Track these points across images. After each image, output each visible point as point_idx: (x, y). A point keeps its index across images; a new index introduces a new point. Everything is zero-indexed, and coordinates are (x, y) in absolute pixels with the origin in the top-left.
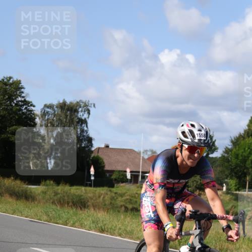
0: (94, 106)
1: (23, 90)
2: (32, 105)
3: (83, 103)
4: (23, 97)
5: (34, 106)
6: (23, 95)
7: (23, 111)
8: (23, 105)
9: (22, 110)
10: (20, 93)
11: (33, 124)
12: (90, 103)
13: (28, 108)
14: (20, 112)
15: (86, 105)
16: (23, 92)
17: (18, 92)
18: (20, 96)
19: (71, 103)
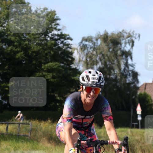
0: (139, 36)
1: (58, 22)
2: (69, 38)
3: (126, 33)
4: (59, 30)
5: (71, 40)
6: (58, 27)
7: (60, 45)
8: (59, 39)
9: (58, 44)
10: (55, 25)
11: (70, 59)
12: (135, 33)
13: (65, 41)
14: (56, 47)
15: (130, 36)
16: (58, 24)
17: (53, 24)
18: (55, 29)
19: (113, 34)
